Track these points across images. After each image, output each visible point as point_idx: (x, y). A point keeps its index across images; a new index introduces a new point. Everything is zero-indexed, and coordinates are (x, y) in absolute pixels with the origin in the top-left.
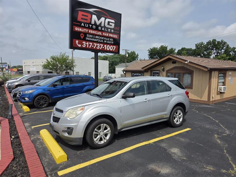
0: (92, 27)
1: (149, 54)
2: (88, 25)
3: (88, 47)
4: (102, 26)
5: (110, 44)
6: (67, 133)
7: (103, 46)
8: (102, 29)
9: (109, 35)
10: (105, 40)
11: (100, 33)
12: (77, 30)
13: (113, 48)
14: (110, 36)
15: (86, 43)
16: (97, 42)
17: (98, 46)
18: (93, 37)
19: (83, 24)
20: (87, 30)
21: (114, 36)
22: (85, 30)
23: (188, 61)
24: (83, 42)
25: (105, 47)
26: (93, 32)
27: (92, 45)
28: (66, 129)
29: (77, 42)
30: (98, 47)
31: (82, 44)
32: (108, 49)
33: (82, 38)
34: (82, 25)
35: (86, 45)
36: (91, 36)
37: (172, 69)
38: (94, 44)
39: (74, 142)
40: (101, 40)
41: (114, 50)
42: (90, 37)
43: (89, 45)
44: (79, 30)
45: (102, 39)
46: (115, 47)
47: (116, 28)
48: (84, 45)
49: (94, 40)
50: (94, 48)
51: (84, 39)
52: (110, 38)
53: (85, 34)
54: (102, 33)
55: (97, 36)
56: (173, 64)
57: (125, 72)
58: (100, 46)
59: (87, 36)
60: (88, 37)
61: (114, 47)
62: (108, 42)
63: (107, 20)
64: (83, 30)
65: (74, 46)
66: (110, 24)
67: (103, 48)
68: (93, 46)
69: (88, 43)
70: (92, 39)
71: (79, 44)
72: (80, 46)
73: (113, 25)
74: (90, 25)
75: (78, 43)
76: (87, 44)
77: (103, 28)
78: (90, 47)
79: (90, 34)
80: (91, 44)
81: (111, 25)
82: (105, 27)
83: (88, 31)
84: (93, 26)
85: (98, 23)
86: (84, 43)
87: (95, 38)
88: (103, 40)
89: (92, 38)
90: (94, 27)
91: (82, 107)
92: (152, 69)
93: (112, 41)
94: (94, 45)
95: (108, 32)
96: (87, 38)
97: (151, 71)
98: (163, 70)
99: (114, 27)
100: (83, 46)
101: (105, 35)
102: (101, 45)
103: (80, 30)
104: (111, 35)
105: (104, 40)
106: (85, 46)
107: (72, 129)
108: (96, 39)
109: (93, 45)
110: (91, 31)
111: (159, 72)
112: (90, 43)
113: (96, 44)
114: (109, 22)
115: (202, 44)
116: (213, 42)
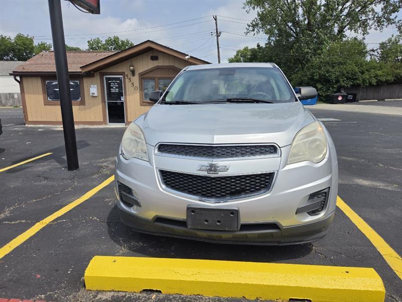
23: (188, 55)
37: (152, 71)
56: (152, 61)
92: (104, 71)
97: (102, 75)
98: (133, 73)
111: (122, 76)
115: (98, 43)
116: (114, 41)
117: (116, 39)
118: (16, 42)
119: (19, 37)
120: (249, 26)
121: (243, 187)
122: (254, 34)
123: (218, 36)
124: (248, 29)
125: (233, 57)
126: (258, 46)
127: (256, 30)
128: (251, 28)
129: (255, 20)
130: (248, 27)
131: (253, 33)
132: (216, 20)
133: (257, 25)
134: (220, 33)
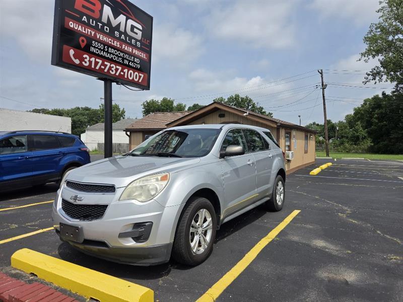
0: (103, 27)
1: (144, 111)
2: (94, 22)
3: (93, 67)
4: (121, 30)
5: (135, 69)
6: (131, 239)
7: (122, 71)
8: (120, 36)
9: (132, 51)
10: (126, 59)
11: (116, 44)
12: (72, 26)
13: (140, 77)
14: (134, 52)
15: (90, 58)
16: (111, 61)
17: (112, 69)
18: (104, 48)
19: (85, 17)
20: (93, 33)
21: (141, 54)
22: (89, 31)
24: (85, 56)
25: (124, 73)
26: (105, 39)
27: (101, 65)
28: (130, 230)
29: (72, 52)
30: (112, 71)
31: (82, 59)
32: (131, 78)
33: (82, 47)
34: (83, 20)
35: (90, 62)
36: (101, 47)
38: (106, 63)
39: (152, 258)
40: (118, 57)
41: (140, 81)
42: (97, 48)
43: (96, 63)
44: (76, 28)
45: (120, 57)
46: (142, 76)
47: (144, 40)
48: (86, 62)
49: (105, 54)
50: (106, 71)
51: (87, 49)
52: (135, 56)
53: (90, 40)
54: (121, 45)
55: (112, 48)
56: (220, 118)
57: (128, 133)
58: (117, 70)
59: (92, 43)
60: (94, 47)
61: (140, 75)
62: (130, 64)
63: (131, 22)
64: (85, 30)
65: (64, 60)
66: (135, 30)
67: (122, 73)
68: (103, 67)
69: (93, 59)
70: (102, 53)
71: (75, 59)
72: (77, 62)
73: (140, 33)
74: (100, 25)
75: (74, 55)
76: (91, 60)
77: (123, 35)
78: (97, 68)
79: (98, 42)
80: (100, 62)
81: (137, 34)
82: (125, 33)
83: (95, 35)
84: (105, 27)
85: (114, 23)
86: (86, 58)
87: (107, 52)
88: (122, 57)
89: (101, 50)
90: (107, 29)
91: (164, 174)
93: (138, 64)
94: (106, 66)
95: (130, 45)
96: (92, 49)
99: (142, 38)
100: (83, 63)
101: (126, 49)
102: (117, 67)
103: (80, 28)
104: (136, 52)
105: (123, 59)
106: (87, 64)
107: (149, 225)
108: (110, 53)
109: (103, 64)
110: (100, 36)
112: (97, 60)
113: (108, 64)
114: (133, 27)
115: (222, 100)
116: (235, 98)
117: (237, 96)
118: (161, 104)
119: (165, 100)
120: (369, 75)
121: (90, 213)
122: (376, 83)
123: (323, 89)
124: (367, 78)
125: (360, 106)
126: (384, 94)
127: (377, 78)
128: (371, 77)
129: (376, 68)
130: (367, 76)
131: (374, 81)
132: (321, 73)
133: (378, 73)
134: (326, 85)
